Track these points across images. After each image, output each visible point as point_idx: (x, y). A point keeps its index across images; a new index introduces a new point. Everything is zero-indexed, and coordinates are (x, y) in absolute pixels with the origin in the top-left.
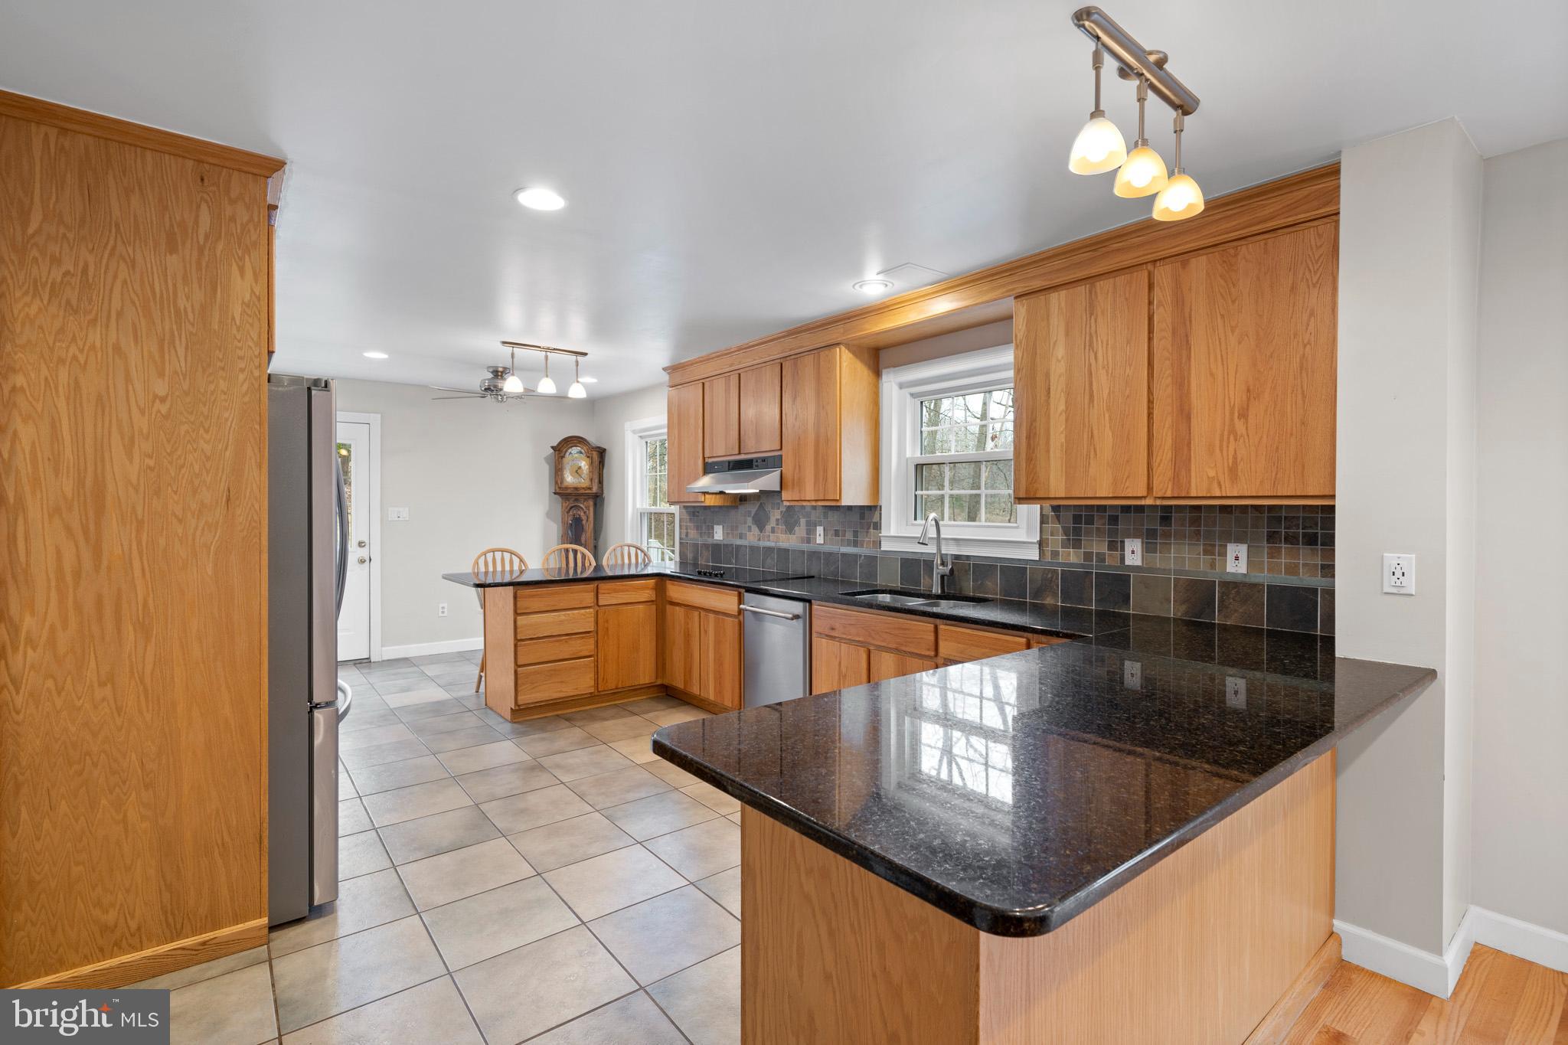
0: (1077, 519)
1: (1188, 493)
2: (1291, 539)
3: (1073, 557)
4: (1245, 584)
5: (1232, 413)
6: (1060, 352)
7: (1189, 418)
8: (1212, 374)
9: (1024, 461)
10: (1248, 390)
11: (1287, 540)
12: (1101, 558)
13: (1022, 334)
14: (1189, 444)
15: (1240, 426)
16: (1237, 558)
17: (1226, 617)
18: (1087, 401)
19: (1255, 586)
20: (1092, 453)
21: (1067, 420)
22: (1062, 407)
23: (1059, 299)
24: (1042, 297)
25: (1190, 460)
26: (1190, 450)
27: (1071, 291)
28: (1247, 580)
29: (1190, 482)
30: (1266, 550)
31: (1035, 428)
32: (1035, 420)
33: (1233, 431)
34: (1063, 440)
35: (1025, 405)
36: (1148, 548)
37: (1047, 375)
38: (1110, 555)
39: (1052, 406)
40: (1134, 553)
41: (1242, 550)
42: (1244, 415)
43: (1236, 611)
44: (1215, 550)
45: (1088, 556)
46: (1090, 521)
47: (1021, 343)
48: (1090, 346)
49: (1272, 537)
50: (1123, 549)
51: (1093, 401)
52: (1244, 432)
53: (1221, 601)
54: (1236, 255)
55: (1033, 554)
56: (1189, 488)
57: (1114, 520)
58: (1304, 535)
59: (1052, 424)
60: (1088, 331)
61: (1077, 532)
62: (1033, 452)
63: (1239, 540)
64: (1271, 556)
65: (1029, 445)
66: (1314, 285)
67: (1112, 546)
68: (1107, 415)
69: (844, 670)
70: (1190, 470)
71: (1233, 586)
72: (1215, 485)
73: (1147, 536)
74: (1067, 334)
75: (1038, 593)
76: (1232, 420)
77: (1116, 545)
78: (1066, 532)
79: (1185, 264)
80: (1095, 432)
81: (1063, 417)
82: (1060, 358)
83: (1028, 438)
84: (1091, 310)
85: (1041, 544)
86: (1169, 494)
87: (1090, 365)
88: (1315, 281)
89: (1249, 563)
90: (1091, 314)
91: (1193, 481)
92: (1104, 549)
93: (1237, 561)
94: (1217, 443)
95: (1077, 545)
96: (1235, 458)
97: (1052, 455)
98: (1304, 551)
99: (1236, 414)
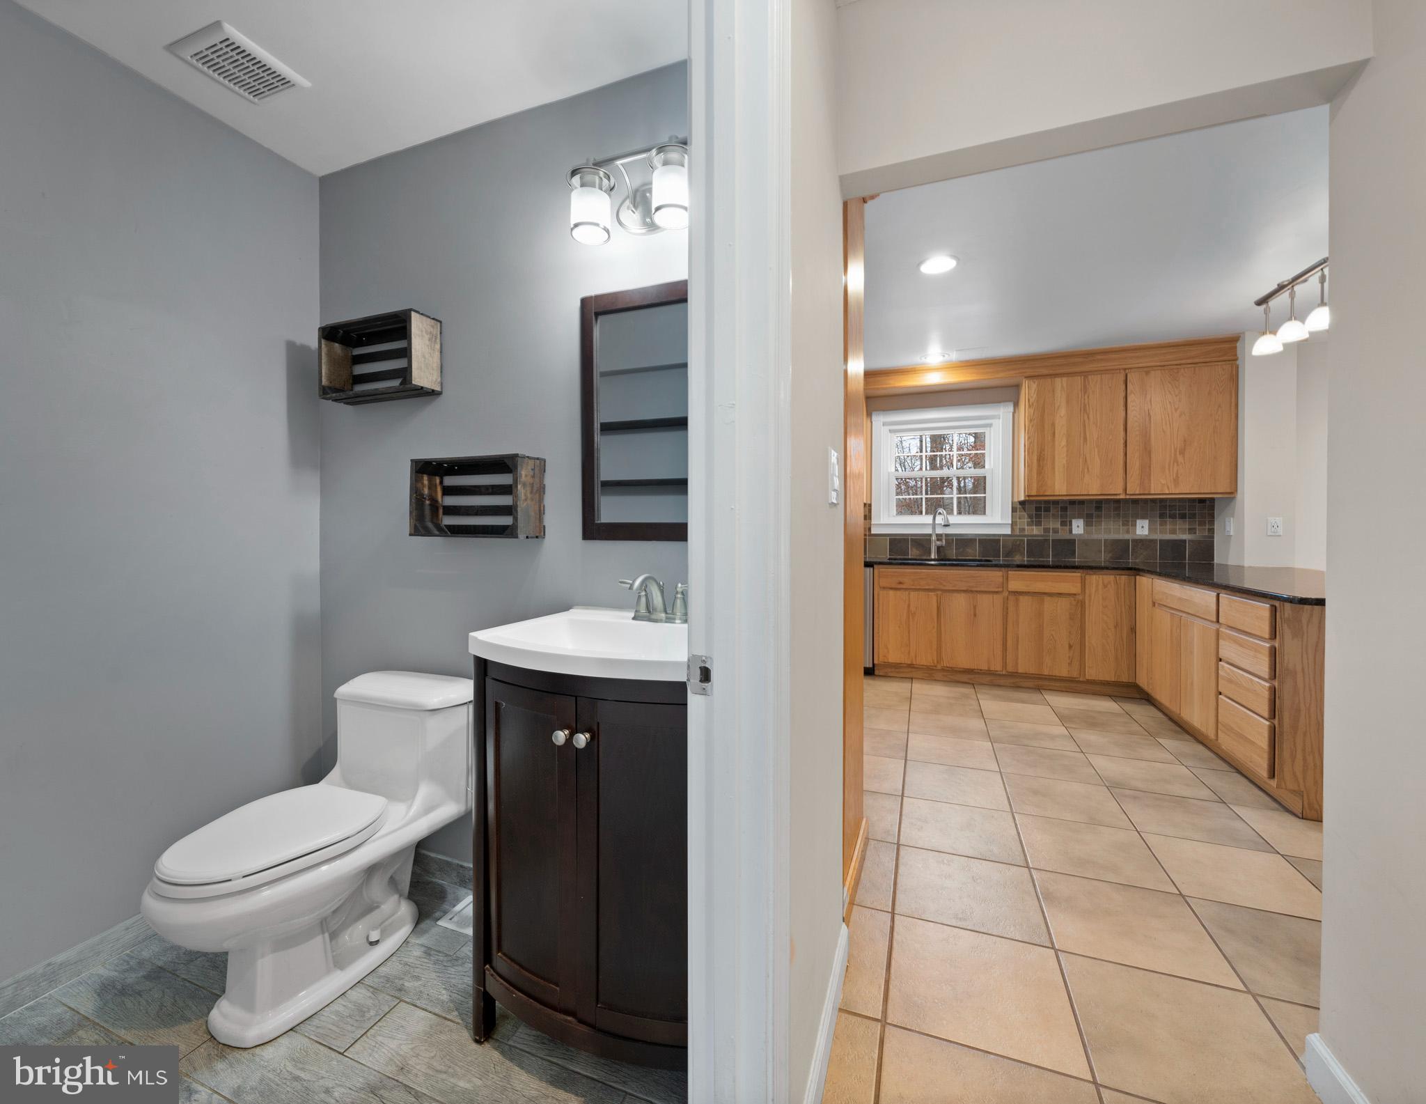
0: (1038, 509)
1: (1149, 491)
2: (1173, 517)
3: (1036, 531)
4: (1146, 540)
5: (1175, 451)
6: (1063, 412)
7: (1150, 453)
8: (1164, 432)
9: (1035, 474)
10: (1185, 441)
11: (1170, 517)
12: (1056, 531)
13: (1033, 399)
14: (1150, 467)
15: (1180, 459)
16: (1143, 527)
17: (1136, 558)
18: (1082, 441)
19: (1154, 541)
20: (1086, 470)
21: (1067, 451)
22: (1064, 443)
23: (1062, 383)
24: (1049, 380)
25: (1150, 474)
26: (1150, 470)
27: (1070, 378)
28: (1148, 538)
29: (1150, 486)
30: (1158, 522)
31: (1044, 455)
32: (1044, 450)
33: (1176, 461)
34: (1065, 462)
35: (1036, 441)
36: (1088, 524)
37: (1053, 425)
38: (1062, 529)
39: (1057, 443)
40: (1078, 527)
41: (1146, 523)
42: (1182, 452)
43: (1142, 554)
44: (1129, 523)
45: (1047, 530)
46: (1047, 510)
47: (1033, 404)
48: (1084, 410)
49: (1162, 516)
50: (1071, 525)
51: (1086, 441)
52: (1183, 462)
53: (1133, 549)
54: (1178, 372)
55: (1008, 531)
56: (1150, 489)
57: (1064, 509)
58: (1179, 514)
59: (1056, 452)
60: (1083, 402)
61: (1038, 516)
62: (1042, 469)
63: (1143, 518)
64: (1161, 525)
65: (1039, 465)
66: (1221, 393)
67: (1063, 524)
68: (1096, 450)
69: (912, 608)
70: (1150, 480)
71: (1141, 543)
72: (1166, 488)
73: (1087, 516)
74: (1068, 402)
75: (1009, 554)
76: (1175, 455)
77: (1066, 523)
78: (1030, 517)
79: (1147, 373)
80: (1088, 458)
81: (1065, 449)
82: (1062, 415)
83: (1039, 460)
84: (1085, 389)
85: (1013, 525)
86: (1137, 492)
87: (1084, 421)
88: (1221, 390)
89: (1150, 529)
90: (1085, 393)
91: (1152, 485)
92: (1058, 525)
93: (1142, 528)
94: (1167, 467)
95: (1038, 524)
96: (1177, 474)
97: (1056, 469)
98: (1179, 521)
99: (1178, 453)
